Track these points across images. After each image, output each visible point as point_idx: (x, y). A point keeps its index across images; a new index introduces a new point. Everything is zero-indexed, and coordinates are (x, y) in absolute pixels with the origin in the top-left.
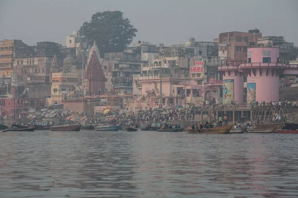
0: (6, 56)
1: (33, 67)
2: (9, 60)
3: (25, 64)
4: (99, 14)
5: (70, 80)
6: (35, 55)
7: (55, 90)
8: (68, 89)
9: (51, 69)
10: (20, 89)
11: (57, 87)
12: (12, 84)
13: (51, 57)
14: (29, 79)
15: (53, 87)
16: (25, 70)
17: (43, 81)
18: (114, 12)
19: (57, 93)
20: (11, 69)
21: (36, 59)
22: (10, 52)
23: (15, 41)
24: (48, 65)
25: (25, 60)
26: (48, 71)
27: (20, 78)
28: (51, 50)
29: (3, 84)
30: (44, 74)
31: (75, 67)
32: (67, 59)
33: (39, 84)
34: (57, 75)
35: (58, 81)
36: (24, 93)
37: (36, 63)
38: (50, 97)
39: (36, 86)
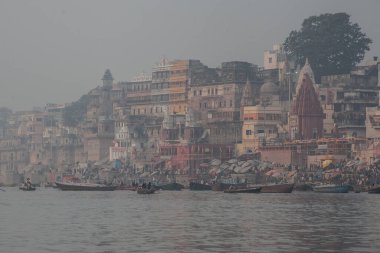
0: (177, 83)
1: (215, 98)
2: (182, 89)
3: (205, 94)
4: (313, 19)
5: (270, 117)
6: (219, 81)
7: (248, 132)
8: (266, 130)
9: (242, 102)
10: (197, 132)
11: (252, 128)
12: (187, 125)
13: (241, 83)
14: (210, 116)
15: (245, 128)
16: (204, 103)
17: (231, 120)
18: (336, 14)
19: (252, 137)
20: (186, 101)
21: (220, 87)
22: (184, 78)
23: (190, 61)
24: (238, 95)
25: (205, 89)
26: (238, 104)
27: (198, 115)
28: (243, 73)
29: (174, 124)
30: (232, 109)
31: (276, 97)
32: (266, 86)
33: (224, 123)
34: (251, 110)
35: (252, 119)
36: (203, 137)
37: (220, 93)
38: (241, 142)
39: (221, 126)
